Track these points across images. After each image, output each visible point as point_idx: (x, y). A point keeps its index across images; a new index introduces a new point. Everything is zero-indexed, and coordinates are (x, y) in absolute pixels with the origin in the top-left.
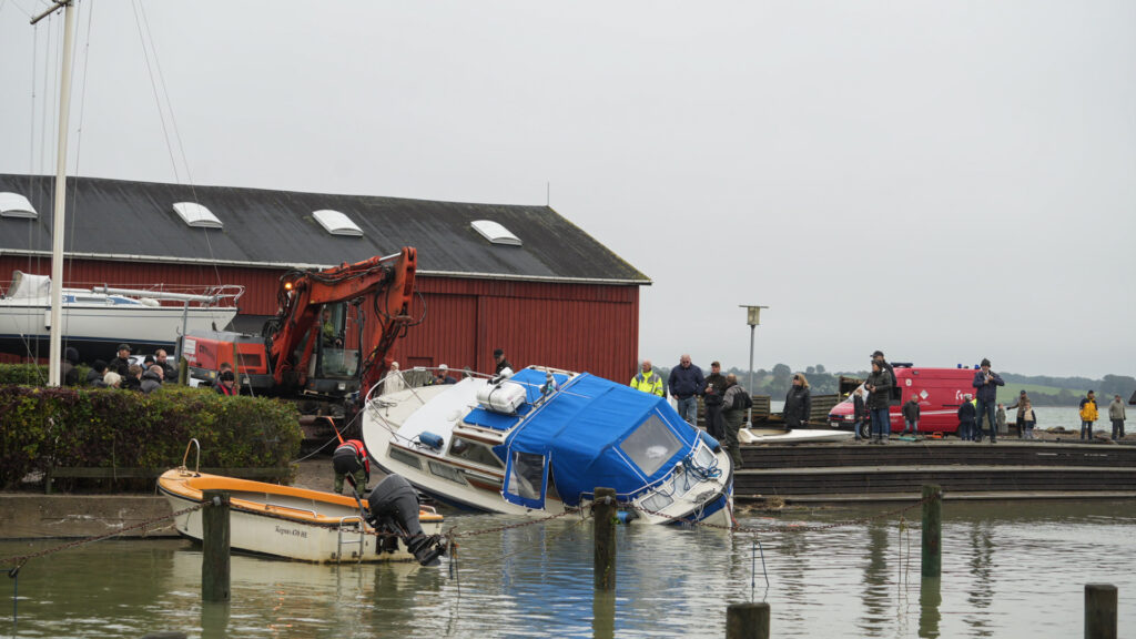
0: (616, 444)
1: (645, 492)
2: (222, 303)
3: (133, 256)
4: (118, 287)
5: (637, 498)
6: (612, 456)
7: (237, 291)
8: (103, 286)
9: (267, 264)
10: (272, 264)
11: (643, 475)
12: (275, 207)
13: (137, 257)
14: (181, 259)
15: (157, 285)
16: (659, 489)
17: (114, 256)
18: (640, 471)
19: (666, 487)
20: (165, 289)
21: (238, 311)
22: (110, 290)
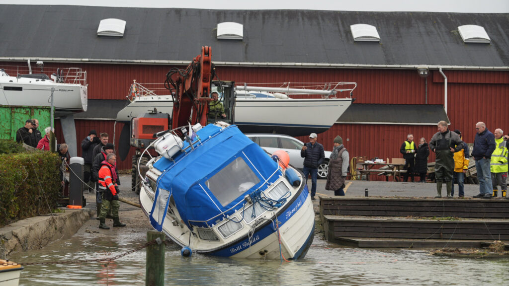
0: (203, 181)
1: (220, 218)
2: (340, 95)
3: (297, 64)
4: (253, 85)
5: (215, 224)
6: (197, 191)
7: (352, 86)
8: (243, 85)
9: (399, 66)
10: (402, 66)
11: (220, 205)
12: (434, 24)
13: (300, 64)
14: (332, 65)
15: (285, 83)
16: (231, 217)
17: (283, 64)
18: (218, 203)
19: (238, 214)
20: (292, 86)
21: (353, 101)
22: (248, 87)
